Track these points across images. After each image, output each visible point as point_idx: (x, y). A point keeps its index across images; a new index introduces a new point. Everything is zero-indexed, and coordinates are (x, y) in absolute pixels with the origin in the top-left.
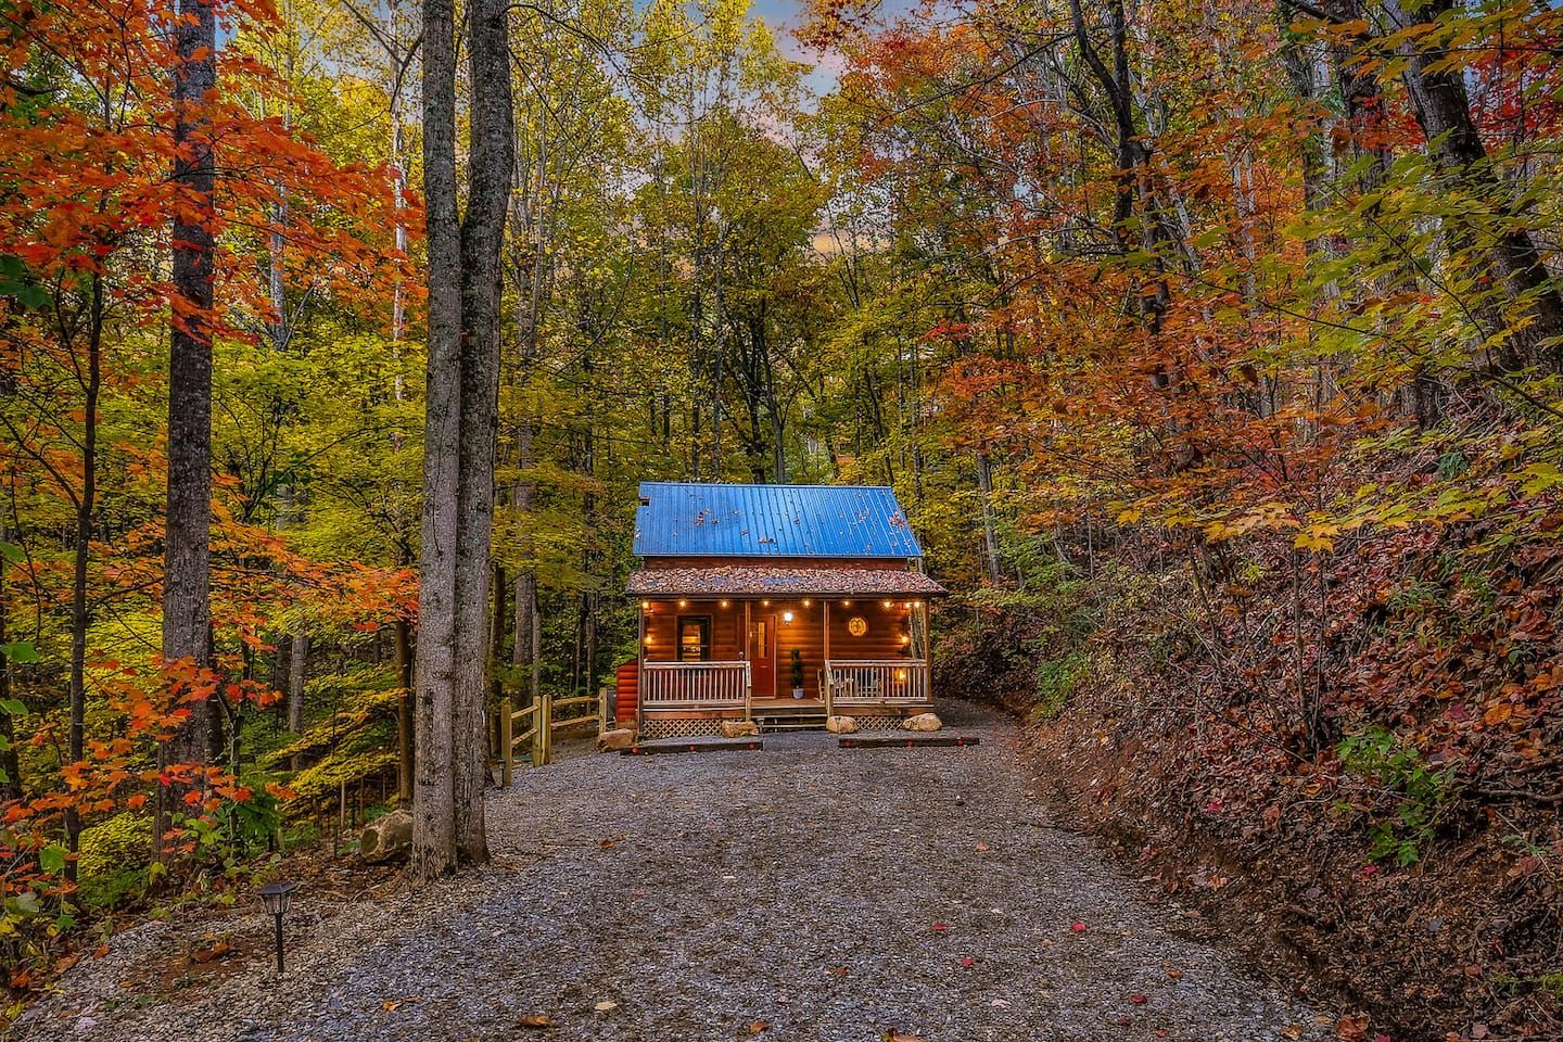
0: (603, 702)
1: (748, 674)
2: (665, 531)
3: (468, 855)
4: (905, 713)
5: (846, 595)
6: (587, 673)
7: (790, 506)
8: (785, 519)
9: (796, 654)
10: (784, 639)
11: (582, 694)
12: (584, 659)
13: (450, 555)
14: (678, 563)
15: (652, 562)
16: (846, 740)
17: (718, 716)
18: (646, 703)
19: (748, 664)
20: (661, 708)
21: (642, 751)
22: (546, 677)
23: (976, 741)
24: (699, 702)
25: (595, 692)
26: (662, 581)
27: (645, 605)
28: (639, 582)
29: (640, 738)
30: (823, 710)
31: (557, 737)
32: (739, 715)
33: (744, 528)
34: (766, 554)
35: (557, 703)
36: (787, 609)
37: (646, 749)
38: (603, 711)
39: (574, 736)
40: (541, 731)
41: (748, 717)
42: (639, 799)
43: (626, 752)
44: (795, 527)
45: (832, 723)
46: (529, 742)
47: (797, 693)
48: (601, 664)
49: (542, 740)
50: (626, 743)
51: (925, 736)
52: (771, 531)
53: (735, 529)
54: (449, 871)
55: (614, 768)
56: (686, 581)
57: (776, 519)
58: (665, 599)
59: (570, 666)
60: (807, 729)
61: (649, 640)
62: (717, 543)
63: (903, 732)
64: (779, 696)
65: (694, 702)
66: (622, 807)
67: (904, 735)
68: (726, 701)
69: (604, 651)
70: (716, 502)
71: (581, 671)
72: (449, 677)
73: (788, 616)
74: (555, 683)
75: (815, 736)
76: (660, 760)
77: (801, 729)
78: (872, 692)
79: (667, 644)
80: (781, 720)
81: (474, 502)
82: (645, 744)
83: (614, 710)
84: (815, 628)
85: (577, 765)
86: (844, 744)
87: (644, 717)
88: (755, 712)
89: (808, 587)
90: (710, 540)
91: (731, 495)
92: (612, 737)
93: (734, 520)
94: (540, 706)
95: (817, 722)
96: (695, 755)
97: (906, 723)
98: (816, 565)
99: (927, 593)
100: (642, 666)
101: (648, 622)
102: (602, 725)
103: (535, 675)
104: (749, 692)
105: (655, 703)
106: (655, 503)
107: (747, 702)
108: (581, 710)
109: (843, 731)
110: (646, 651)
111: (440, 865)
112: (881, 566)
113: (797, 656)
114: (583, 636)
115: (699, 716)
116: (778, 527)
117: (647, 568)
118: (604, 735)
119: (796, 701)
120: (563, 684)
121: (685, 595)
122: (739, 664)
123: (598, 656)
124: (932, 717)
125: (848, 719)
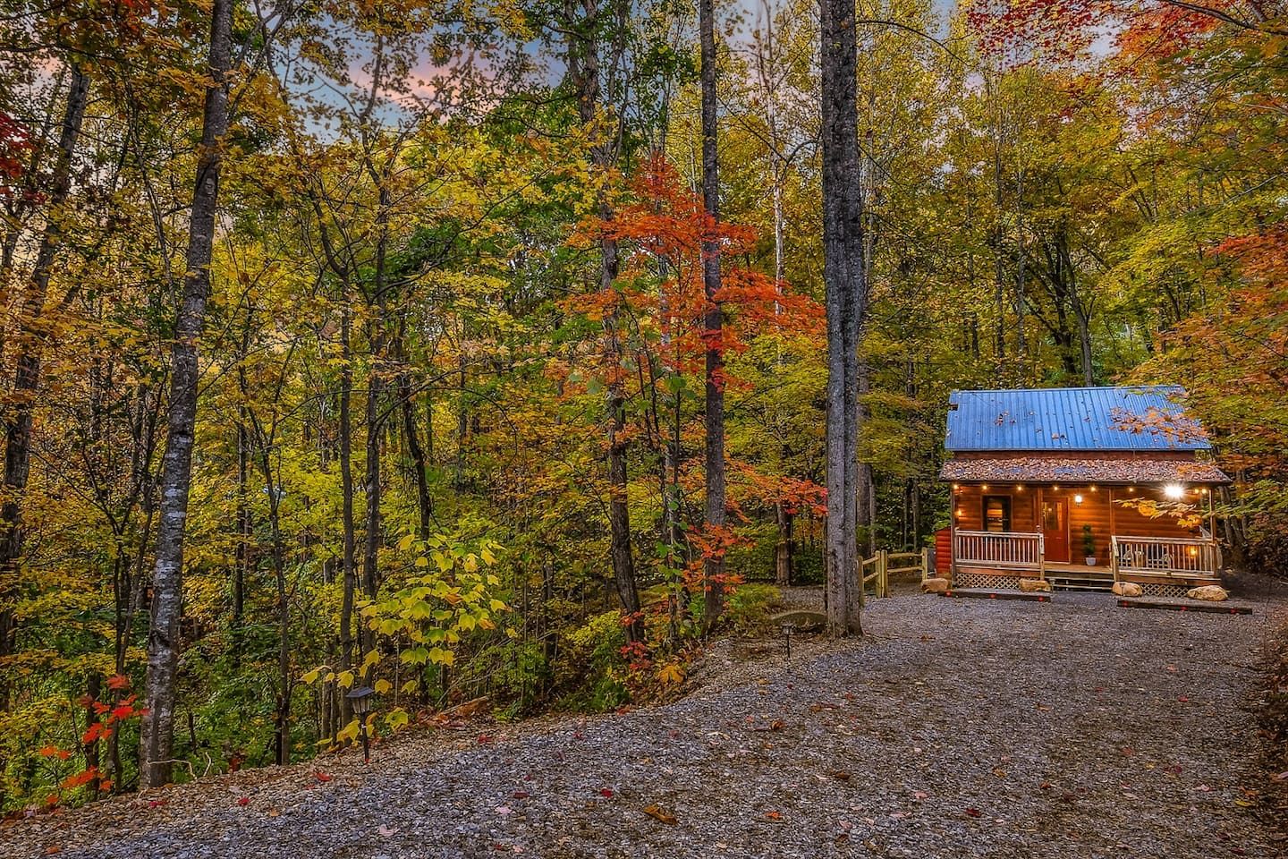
0: (925, 558)
1: (1042, 544)
2: (970, 431)
3: (853, 630)
4: (1191, 584)
5: (1131, 484)
6: (914, 533)
7: (1082, 407)
8: (1076, 418)
9: (1086, 529)
10: (1077, 517)
11: (910, 549)
12: (910, 521)
13: (842, 486)
14: (981, 455)
15: (960, 455)
16: (1124, 601)
17: (1018, 574)
18: (958, 560)
19: (1042, 536)
20: (971, 565)
21: (953, 595)
22: (881, 534)
23: (1249, 612)
24: (1000, 562)
25: (919, 551)
26: (968, 470)
27: (956, 487)
28: (950, 471)
29: (954, 586)
30: (1111, 576)
31: (892, 579)
32: (1035, 575)
33: (1038, 426)
34: (1057, 447)
35: (892, 556)
36: (1077, 493)
37: (957, 593)
38: (925, 563)
39: (905, 581)
40: (881, 574)
41: (1042, 577)
42: (948, 622)
43: (943, 594)
44: (1086, 425)
45: (1117, 587)
46: (873, 582)
47: (1091, 560)
48: (926, 525)
49: (882, 581)
50: (944, 588)
51: (1209, 604)
52: (1062, 428)
53: (1031, 428)
54: (845, 635)
55: (931, 603)
56: (988, 470)
57: (1068, 418)
58: (972, 484)
59: (900, 526)
60: (1095, 590)
61: (959, 513)
62: (1017, 438)
63: (1187, 599)
64: (1074, 562)
65: (996, 562)
66: (936, 625)
67: (1186, 601)
68: (1024, 564)
69: (927, 514)
70: (1014, 405)
71: (908, 531)
72: (842, 543)
73: (1078, 499)
74: (888, 539)
75: (1100, 596)
76: (967, 602)
77: (1090, 590)
78: (1158, 564)
79: (974, 516)
80: (1071, 582)
81: (851, 458)
82: (956, 590)
83: (934, 564)
84: (1104, 508)
85: (906, 599)
86: (1121, 604)
87: (957, 571)
88: (1048, 573)
89: (1095, 476)
90: (1008, 437)
91: (1028, 399)
92: (932, 583)
93: (1029, 417)
94: (879, 558)
95: (1105, 586)
96: (994, 601)
97: (1191, 592)
98: (1104, 457)
99: (1212, 483)
100: (954, 532)
101: (958, 500)
102: (925, 574)
103: (872, 532)
104: (1042, 558)
105: (965, 561)
106: (963, 408)
107: (1043, 565)
108: (910, 562)
109: (1128, 594)
110: (957, 522)
111: (841, 631)
112: (1169, 457)
113: (1089, 530)
114: (909, 503)
115: (1001, 573)
116: (1069, 424)
117: (956, 459)
118: (925, 581)
119: (1090, 567)
120: (894, 540)
121: (987, 482)
122: (1033, 536)
123: (923, 517)
124: (1217, 589)
125: (1132, 584)
